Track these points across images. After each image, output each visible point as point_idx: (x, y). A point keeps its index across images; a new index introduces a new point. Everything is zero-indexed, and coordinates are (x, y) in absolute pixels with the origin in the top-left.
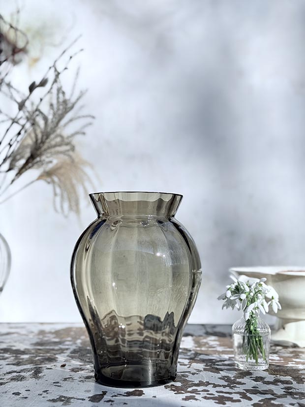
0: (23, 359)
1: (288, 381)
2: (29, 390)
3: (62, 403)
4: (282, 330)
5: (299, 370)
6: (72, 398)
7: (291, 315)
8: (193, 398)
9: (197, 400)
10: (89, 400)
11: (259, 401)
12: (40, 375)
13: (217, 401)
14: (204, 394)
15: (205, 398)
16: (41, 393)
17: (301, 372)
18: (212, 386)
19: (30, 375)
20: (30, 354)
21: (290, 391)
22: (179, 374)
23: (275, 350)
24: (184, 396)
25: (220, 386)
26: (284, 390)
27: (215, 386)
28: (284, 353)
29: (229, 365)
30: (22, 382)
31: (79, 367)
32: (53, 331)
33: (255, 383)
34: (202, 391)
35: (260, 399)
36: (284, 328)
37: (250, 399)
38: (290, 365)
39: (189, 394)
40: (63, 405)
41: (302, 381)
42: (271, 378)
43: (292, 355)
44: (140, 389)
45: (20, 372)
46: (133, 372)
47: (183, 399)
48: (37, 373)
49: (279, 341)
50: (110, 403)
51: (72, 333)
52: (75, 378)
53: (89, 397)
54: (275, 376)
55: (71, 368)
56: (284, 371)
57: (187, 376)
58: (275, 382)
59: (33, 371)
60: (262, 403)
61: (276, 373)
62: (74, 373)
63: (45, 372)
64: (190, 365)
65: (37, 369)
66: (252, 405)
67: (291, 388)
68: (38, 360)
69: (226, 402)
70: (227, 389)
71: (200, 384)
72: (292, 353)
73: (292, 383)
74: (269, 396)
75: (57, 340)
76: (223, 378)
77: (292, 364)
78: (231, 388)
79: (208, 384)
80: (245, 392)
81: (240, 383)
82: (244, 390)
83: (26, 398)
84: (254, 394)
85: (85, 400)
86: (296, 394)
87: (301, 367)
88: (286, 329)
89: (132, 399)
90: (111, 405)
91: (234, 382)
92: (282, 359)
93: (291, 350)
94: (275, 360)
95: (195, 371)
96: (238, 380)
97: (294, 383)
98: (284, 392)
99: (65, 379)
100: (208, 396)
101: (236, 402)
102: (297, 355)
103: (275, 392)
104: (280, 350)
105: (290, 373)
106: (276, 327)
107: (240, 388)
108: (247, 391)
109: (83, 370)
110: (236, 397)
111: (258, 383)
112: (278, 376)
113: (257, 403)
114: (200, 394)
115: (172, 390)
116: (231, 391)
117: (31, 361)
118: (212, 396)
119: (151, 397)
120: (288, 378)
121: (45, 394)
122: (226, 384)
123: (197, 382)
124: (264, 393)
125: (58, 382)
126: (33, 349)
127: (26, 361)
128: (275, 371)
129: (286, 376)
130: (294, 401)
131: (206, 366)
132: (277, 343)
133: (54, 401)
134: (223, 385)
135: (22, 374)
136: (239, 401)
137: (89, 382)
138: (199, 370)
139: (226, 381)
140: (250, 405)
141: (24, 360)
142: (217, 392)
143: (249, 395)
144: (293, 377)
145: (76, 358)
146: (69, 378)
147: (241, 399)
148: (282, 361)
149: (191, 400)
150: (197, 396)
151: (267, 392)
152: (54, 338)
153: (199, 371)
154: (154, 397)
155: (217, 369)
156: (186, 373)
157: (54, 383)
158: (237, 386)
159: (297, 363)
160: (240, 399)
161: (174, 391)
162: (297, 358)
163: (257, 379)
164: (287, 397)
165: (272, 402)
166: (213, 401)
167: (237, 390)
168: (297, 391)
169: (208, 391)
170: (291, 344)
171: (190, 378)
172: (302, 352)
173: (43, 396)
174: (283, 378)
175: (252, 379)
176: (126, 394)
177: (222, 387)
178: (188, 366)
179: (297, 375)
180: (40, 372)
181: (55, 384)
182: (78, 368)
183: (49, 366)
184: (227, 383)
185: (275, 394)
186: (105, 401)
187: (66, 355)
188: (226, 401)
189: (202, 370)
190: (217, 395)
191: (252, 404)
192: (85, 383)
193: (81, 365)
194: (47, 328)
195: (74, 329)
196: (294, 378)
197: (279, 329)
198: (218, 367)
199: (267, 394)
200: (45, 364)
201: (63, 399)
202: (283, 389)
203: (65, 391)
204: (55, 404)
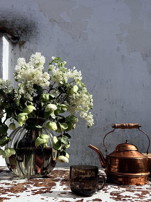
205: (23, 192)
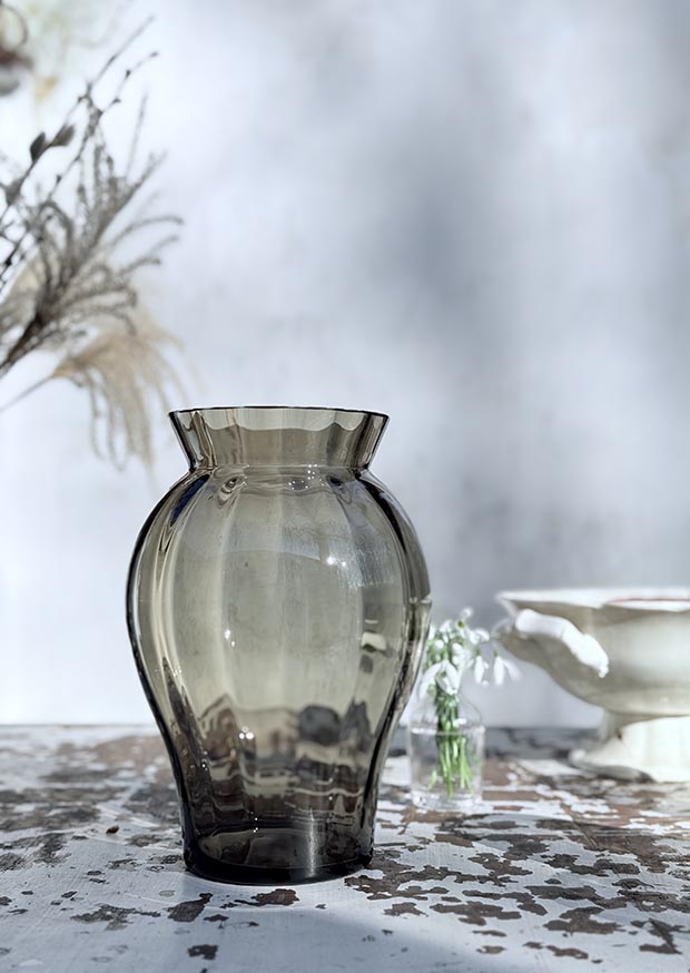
0: (18, 814)
1: (628, 866)
2: (31, 893)
3: (106, 923)
4: (615, 742)
5: (653, 839)
6: (129, 911)
7: (637, 705)
8: (409, 908)
9: (418, 913)
10: (170, 917)
11: (563, 916)
12: (58, 853)
13: (465, 917)
14: (435, 899)
15: (438, 908)
16: (59, 898)
17: (658, 843)
18: (455, 877)
19: (35, 854)
20: (37, 801)
21: (633, 890)
22: (379, 849)
23: (598, 788)
24: (389, 903)
25: (472, 878)
26: (620, 888)
27: (461, 878)
28: (620, 796)
29: (494, 826)
30: (16, 872)
31: (148, 833)
32: (92, 745)
33: (552, 872)
34: (431, 891)
35: (565, 912)
36: (620, 737)
37: (541, 911)
38: (634, 825)
39: (400, 900)
40: (108, 928)
41: (661, 865)
42: (588, 858)
43: (636, 801)
44: (288, 888)
45: (10, 847)
46: (272, 846)
47: (387, 912)
48: (51, 848)
49: (608, 768)
50: (218, 922)
51: (136, 750)
52: (138, 862)
53: (169, 910)
54: (598, 853)
55: (129, 837)
56: (619, 841)
57: (398, 855)
58: (599, 869)
59: (42, 845)
60: (568, 921)
61: (601, 846)
62: (137, 848)
63: (70, 846)
64: (405, 827)
65: (52, 840)
66: (546, 926)
67: (635, 883)
68: (54, 816)
69: (486, 919)
70: (489, 887)
71: (428, 873)
72: (637, 795)
73: (637, 872)
74: (586, 904)
75: (100, 767)
76: (480, 859)
77: (640, 823)
78: (498, 883)
79: (444, 873)
80: (530, 893)
81: (518, 871)
82: (527, 887)
83: (23, 911)
84: (551, 897)
85: (159, 915)
86: (648, 897)
87: (658, 830)
88: (625, 737)
89: (269, 913)
90: (221, 927)
91: (505, 868)
92: (615, 811)
93: (636, 788)
94: (599, 814)
95: (416, 843)
96: (514, 863)
97: (644, 869)
98: (620, 892)
99: (116, 865)
100: (445, 903)
101: (508, 918)
102: (648, 800)
103: (599, 893)
104: (611, 788)
105: (633, 846)
106: (603, 733)
107: (519, 884)
108: (535, 890)
109: (158, 840)
110: (509, 905)
111: (560, 870)
112: (606, 853)
113: (558, 921)
114: (426, 899)
115: (362, 889)
116: (497, 890)
117: (38, 820)
118: (454, 904)
119: (313, 907)
120: (630, 858)
121: (66, 903)
122: (487, 872)
123: (419, 869)
124: (572, 895)
125: (99, 873)
126: (44, 790)
127: (28, 818)
128: (601, 840)
129: (623, 853)
130: (643, 916)
131: (441, 829)
132: (603, 772)
133: (87, 918)
134: (479, 878)
135: (16, 851)
136: (515, 916)
137: (171, 870)
138: (424, 838)
139: (486, 866)
140: (541, 924)
141: (22, 817)
142: (466, 893)
143: (537, 900)
144: (640, 856)
145: (143, 812)
146: (125, 862)
147: (522, 912)
148: (615, 817)
149: (406, 915)
150: (420, 905)
151: (581, 894)
152: (95, 761)
153: (426, 841)
154: (319, 906)
155: (467, 837)
156: (397, 848)
157: (90, 873)
158: (513, 877)
159: (650, 821)
160: (518, 910)
161: (367, 891)
162: (649, 809)
163: (558, 861)
164: (625, 906)
165: (593, 917)
166: (454, 917)
167: (511, 888)
168: (650, 889)
169: (445, 891)
170: (636, 775)
171: (405, 859)
172: (661, 795)
173: (62, 906)
174: (617, 858)
175: (546, 860)
176: (254, 901)
177: (477, 882)
178: (401, 829)
179: (650, 850)
180: (58, 848)
181: (91, 877)
182: (146, 837)
183: (78, 832)
184: (489, 871)
185: (600, 898)
186: (206, 919)
187: (120, 803)
188: (485, 915)
189: (433, 838)
190: (464, 900)
191: (547, 922)
192: (162, 872)
193: (153, 829)
194: (79, 738)
195: (141, 741)
196: (643, 859)
197: (608, 739)
198: (469, 831)
199: (581, 898)
200: (71, 826)
201: (109, 913)
202: (616, 885)
203: (113, 893)
204: (90, 927)
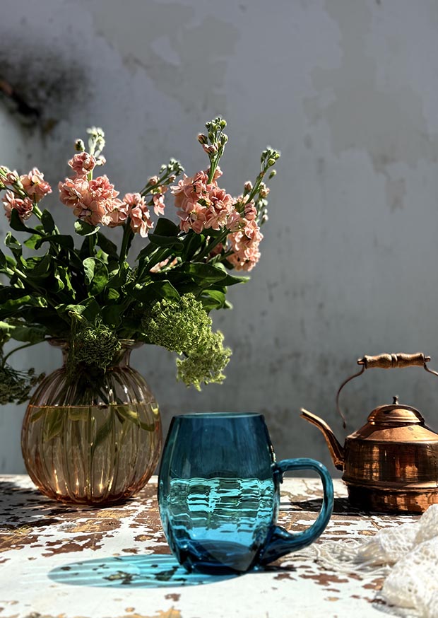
205: (23, 547)
